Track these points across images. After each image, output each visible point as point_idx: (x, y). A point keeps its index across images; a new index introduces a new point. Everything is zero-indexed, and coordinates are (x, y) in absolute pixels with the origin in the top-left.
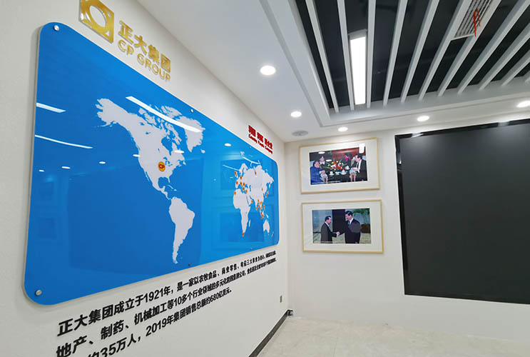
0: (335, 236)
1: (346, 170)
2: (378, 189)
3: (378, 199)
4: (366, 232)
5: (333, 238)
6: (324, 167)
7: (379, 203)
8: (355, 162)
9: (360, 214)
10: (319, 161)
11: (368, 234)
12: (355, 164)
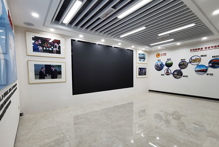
0: (47, 76)
1: (51, 48)
2: (65, 58)
3: (64, 62)
4: (60, 74)
5: (45, 77)
6: (40, 45)
7: (65, 63)
8: (56, 46)
9: (57, 67)
10: (38, 41)
11: (60, 75)
12: (56, 47)
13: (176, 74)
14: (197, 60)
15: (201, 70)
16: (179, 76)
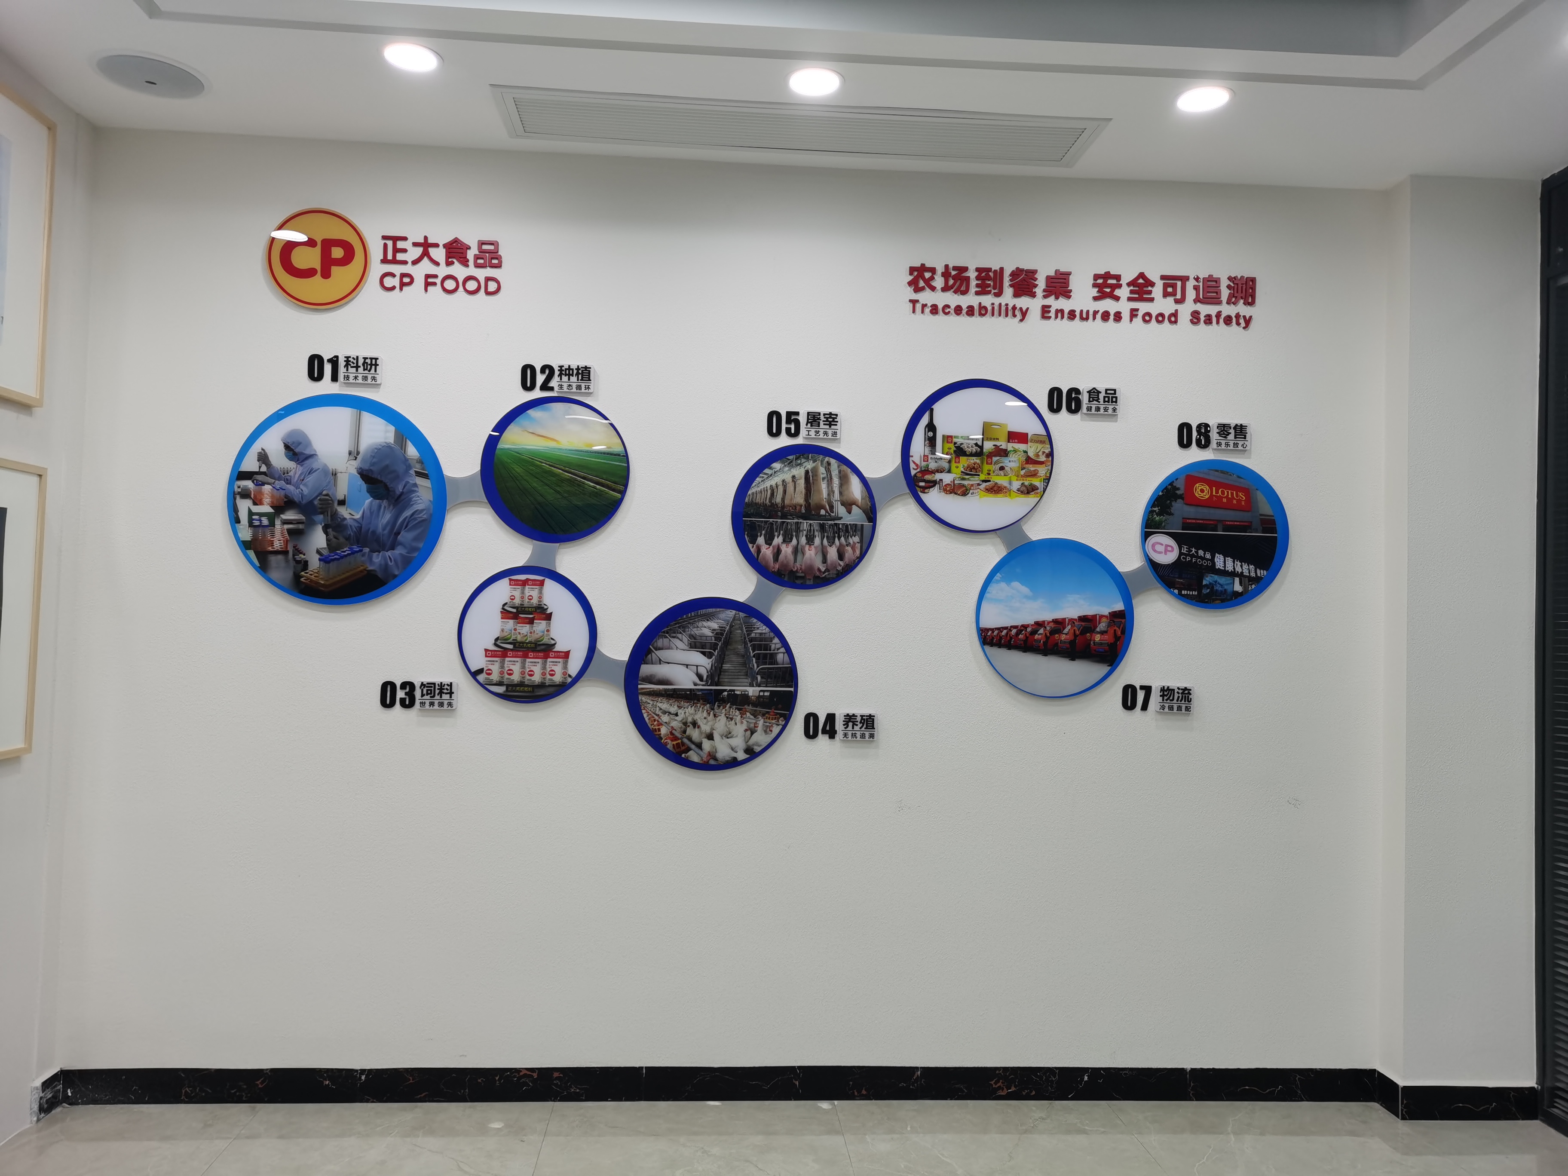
13: (685, 680)
14: (1012, 463)
15: (1059, 624)
16: (739, 729)
